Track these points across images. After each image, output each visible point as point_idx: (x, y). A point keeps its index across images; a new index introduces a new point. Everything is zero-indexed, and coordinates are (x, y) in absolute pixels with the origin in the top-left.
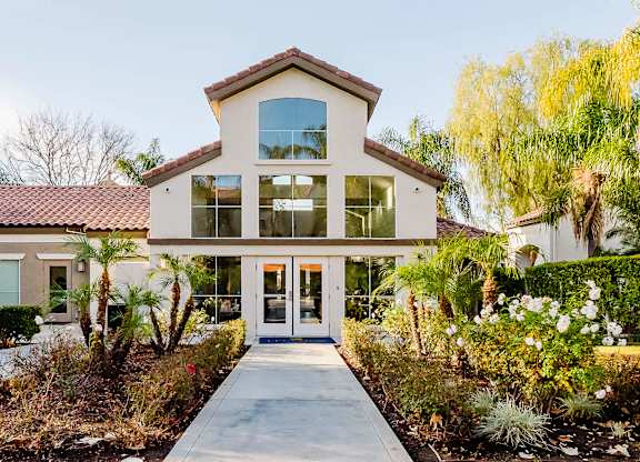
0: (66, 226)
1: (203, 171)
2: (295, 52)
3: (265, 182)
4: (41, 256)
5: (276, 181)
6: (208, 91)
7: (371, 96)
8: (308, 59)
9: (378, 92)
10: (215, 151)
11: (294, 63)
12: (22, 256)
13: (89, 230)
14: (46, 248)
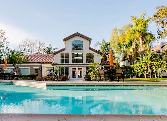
0: (38, 62)
1: (62, 53)
2: (78, 33)
3: (73, 54)
4: (33, 67)
5: (75, 54)
6: (63, 39)
7: (90, 40)
8: (80, 34)
9: (91, 39)
10: (64, 49)
11: (77, 35)
12: (30, 67)
13: (42, 63)
14: (34, 66)
